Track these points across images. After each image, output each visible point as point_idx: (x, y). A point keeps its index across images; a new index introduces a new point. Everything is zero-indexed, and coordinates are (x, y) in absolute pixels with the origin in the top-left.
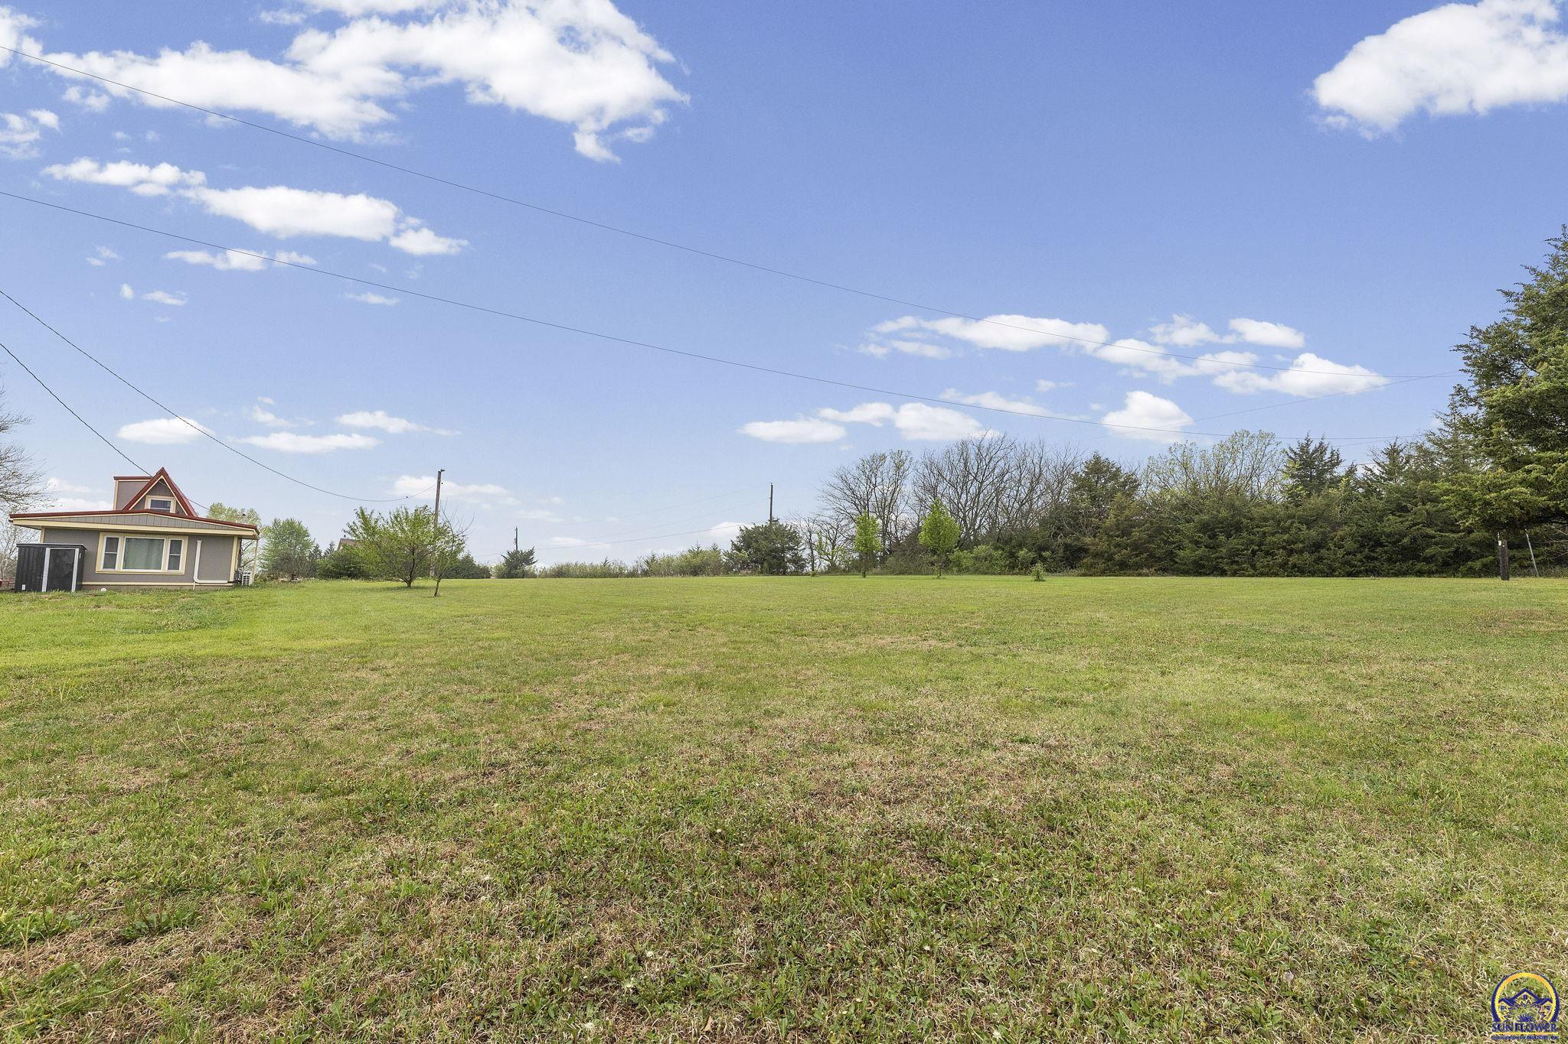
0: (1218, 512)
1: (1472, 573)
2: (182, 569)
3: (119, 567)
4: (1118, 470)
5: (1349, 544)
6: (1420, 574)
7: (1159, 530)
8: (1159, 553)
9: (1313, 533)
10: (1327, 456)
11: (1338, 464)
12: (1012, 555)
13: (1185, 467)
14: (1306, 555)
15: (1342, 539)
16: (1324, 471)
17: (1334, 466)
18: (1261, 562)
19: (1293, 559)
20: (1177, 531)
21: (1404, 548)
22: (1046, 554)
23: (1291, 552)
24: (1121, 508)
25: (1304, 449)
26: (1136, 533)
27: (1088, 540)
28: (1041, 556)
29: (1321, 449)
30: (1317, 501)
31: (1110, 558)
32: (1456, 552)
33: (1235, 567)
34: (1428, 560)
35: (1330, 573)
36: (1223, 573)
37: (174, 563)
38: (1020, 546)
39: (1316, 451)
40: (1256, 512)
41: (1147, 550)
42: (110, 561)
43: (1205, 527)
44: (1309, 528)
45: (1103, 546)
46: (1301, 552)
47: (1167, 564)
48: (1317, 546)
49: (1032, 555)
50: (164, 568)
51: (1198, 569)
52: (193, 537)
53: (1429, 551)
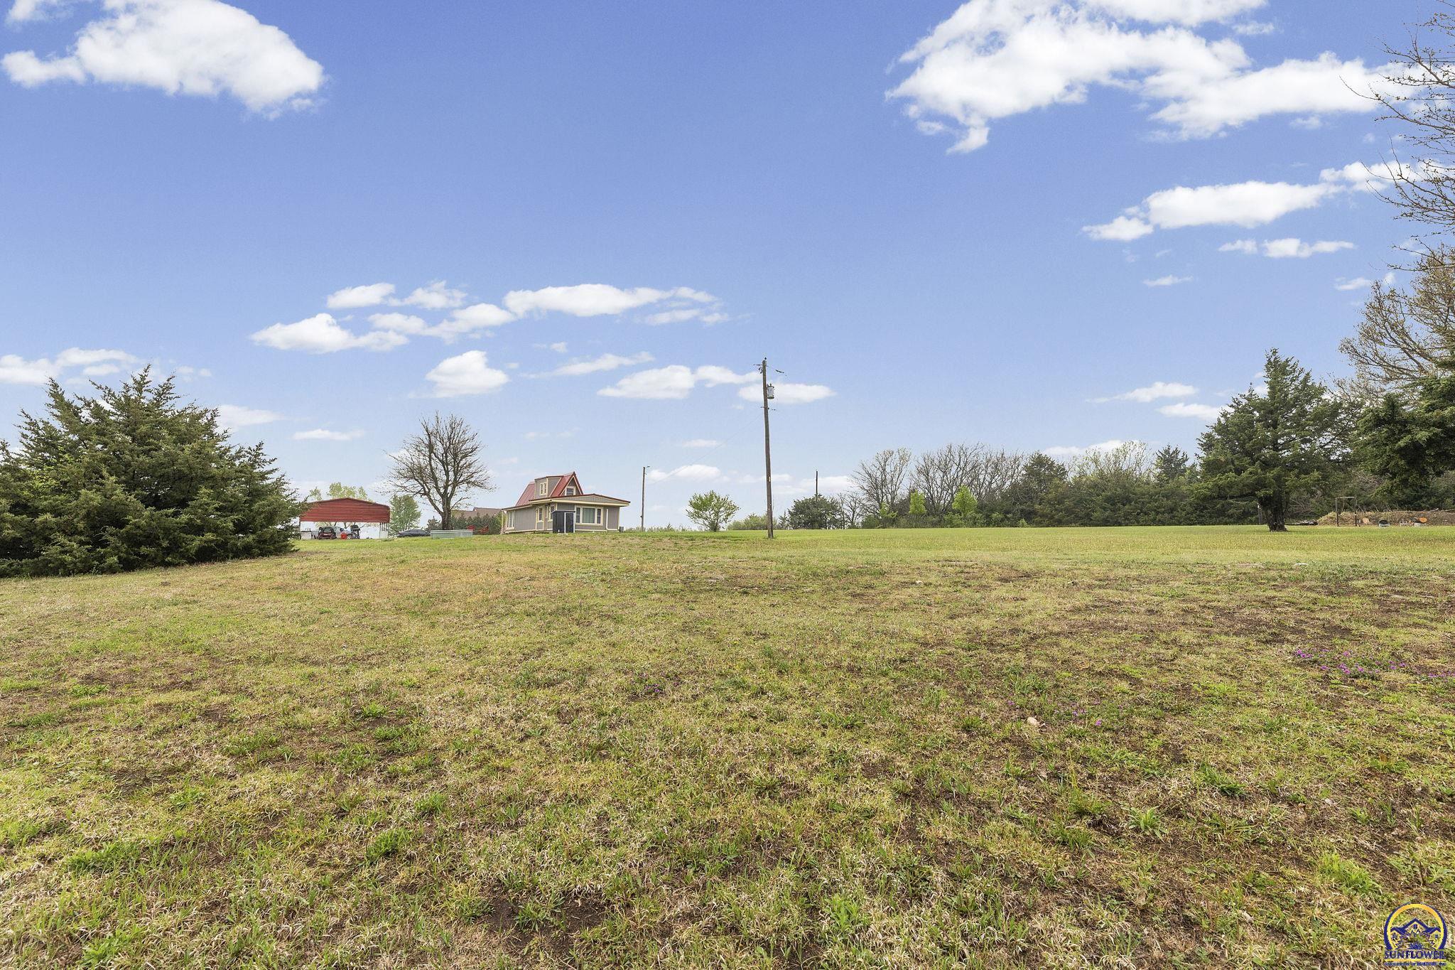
0: (1116, 490)
1: (1251, 523)
2: (602, 524)
3: (581, 523)
4: (1053, 463)
5: (1188, 508)
6: (1226, 523)
7: (1080, 501)
8: (1081, 514)
9: (1169, 502)
10: (1180, 457)
11: (1187, 460)
12: (988, 516)
13: (1096, 461)
14: (1166, 515)
15: (1185, 505)
16: (1180, 465)
17: (1184, 461)
18: (1142, 518)
19: (1159, 517)
20: (1092, 501)
21: (1218, 510)
22: (1009, 516)
23: (1158, 513)
24: (1057, 487)
25: (1167, 452)
26: (1067, 502)
27: (1037, 507)
28: (1006, 517)
29: (1176, 452)
30: (1171, 484)
31: (1052, 517)
32: (1244, 511)
33: (1127, 522)
34: (1231, 516)
35: (1180, 524)
36: (1120, 525)
37: (599, 522)
38: (993, 511)
39: (1174, 452)
40: (1138, 490)
41: (1073, 513)
42: (578, 521)
43: (1108, 499)
44: (1167, 500)
45: (1047, 510)
46: (1164, 512)
47: (1086, 520)
48: (1172, 510)
49: (1001, 516)
50: (596, 523)
51: (1106, 523)
52: (605, 507)
53: (1231, 511)
